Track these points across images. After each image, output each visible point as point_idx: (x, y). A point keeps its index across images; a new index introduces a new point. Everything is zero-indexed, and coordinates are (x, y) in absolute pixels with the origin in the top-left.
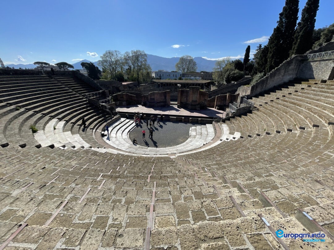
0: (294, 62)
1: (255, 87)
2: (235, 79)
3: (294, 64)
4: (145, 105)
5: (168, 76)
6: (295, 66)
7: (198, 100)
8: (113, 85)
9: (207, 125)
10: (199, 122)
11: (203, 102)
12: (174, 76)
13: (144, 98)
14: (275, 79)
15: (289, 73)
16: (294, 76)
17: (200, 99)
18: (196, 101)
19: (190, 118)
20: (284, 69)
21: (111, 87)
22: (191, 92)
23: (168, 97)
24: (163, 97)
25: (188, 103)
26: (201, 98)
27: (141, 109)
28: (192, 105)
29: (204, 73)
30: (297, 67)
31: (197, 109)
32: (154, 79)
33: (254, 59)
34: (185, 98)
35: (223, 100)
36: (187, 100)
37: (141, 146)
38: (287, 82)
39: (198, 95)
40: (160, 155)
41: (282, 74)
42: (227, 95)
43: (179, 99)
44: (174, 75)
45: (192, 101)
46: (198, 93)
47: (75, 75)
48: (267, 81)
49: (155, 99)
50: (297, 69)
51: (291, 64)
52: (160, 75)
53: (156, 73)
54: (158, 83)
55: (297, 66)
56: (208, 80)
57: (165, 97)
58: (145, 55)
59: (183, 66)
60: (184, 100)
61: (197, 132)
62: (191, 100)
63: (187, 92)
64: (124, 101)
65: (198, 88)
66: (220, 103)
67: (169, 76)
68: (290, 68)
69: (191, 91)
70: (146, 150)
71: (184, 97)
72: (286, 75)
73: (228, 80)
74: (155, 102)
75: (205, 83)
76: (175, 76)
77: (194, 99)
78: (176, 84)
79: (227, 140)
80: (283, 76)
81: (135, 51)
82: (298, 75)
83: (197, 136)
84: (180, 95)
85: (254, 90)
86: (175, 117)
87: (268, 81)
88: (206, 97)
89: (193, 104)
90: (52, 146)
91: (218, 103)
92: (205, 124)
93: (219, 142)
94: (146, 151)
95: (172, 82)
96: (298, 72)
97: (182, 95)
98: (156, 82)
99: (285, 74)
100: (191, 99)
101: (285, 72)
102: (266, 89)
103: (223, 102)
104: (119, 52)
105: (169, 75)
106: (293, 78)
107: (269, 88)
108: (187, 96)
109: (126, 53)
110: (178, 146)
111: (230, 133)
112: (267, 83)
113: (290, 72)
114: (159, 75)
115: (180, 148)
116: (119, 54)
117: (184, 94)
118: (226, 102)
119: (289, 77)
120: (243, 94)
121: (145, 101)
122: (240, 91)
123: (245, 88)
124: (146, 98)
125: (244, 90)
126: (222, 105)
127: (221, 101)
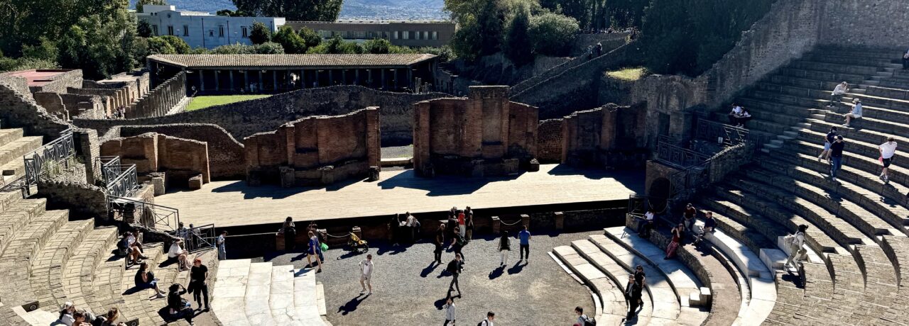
5: (216, 34)
7: (504, 139)
9: (610, 230)
11: (522, 143)
14: (768, 50)
15: (800, 29)
17: (509, 133)
18: (499, 143)
20: (785, 19)
22: (474, 109)
23: (374, 137)
24: (353, 141)
25: (465, 153)
26: (513, 130)
28: (485, 160)
30: (816, 12)
31: (510, 174)
34: (449, 133)
35: (589, 131)
36: (459, 141)
41: (784, 33)
42: (600, 112)
43: (422, 137)
45: (485, 144)
46: (506, 111)
49: (321, 149)
50: (818, 19)
52: (170, 29)
57: (362, 136)
60: (446, 143)
62: (480, 141)
63: (459, 109)
65: (504, 90)
67: (222, 34)
69: (479, 104)
72: (795, 36)
77: (491, 135)
78: (283, 73)
80: (787, 40)
85: (718, 90)
89: (489, 155)
96: (820, 26)
97: (434, 121)
99: (791, 33)
100: (479, 134)
101: (790, 27)
103: (592, 138)
107: (756, 79)
108: (457, 128)
112: (748, 64)
113: (803, 28)
114: (163, 32)
117: (445, 118)
118: (600, 137)
119: (800, 43)
120: (664, 102)
121: (262, 163)
122: (649, 92)
123: (674, 83)
124: (266, 151)
125: (672, 90)
126: (589, 148)
127: (584, 135)
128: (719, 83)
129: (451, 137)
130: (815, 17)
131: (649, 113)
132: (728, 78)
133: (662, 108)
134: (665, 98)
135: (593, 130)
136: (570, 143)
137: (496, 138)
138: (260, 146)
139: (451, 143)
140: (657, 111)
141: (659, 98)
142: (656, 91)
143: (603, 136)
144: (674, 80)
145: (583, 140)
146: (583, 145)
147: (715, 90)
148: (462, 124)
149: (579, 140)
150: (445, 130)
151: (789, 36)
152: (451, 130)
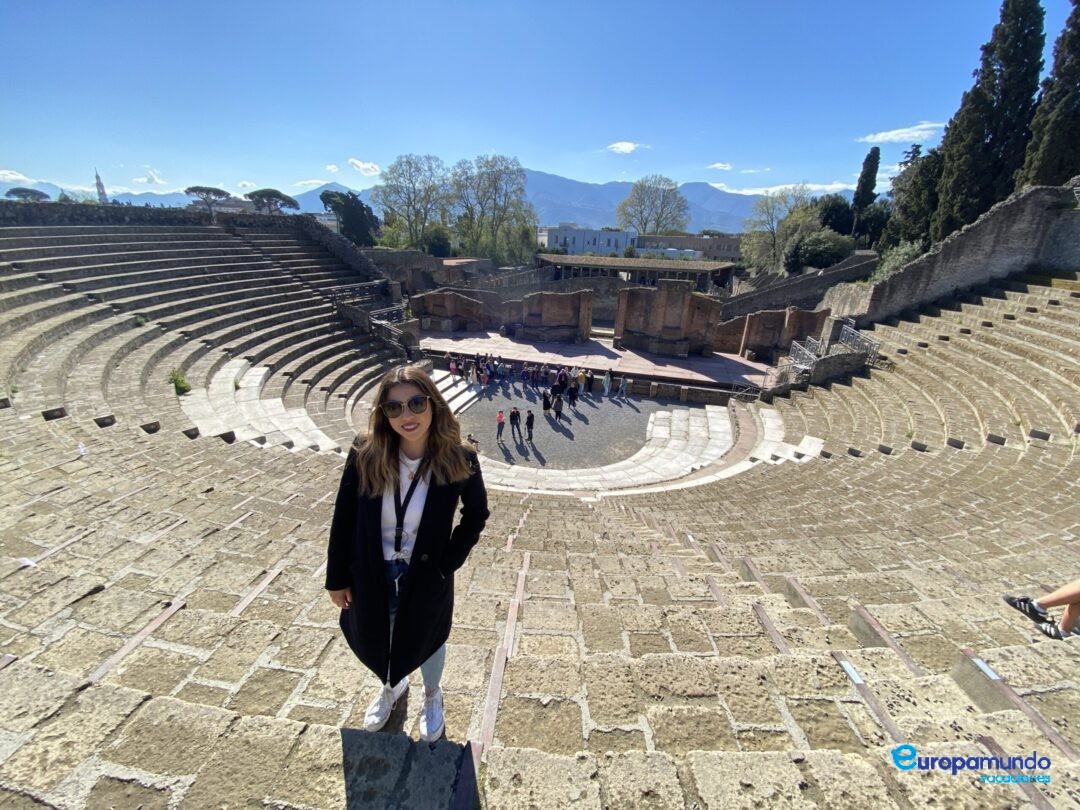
0: (1028, 210)
1: (888, 289)
2: (819, 259)
3: (1027, 216)
4: (510, 333)
5: (592, 243)
6: (1031, 222)
7: (683, 326)
8: (415, 267)
9: (708, 407)
10: (683, 397)
11: (703, 331)
13: (510, 312)
14: (960, 264)
15: (1010, 245)
16: (1029, 259)
17: (692, 321)
18: (678, 328)
19: (654, 384)
20: (992, 232)
21: (409, 273)
22: (661, 299)
23: (584, 312)
24: (570, 312)
25: (648, 333)
26: (694, 320)
27: (496, 346)
28: (661, 341)
29: (712, 235)
30: (1038, 228)
31: (680, 355)
32: (546, 252)
33: (890, 194)
34: (640, 315)
35: (770, 329)
36: (647, 323)
37: (489, 460)
38: (1000, 276)
39: (686, 310)
40: (548, 489)
42: (784, 314)
43: (621, 320)
45: (665, 327)
46: (687, 303)
47: (303, 229)
48: (932, 271)
49: (544, 316)
50: (1039, 234)
51: (1018, 217)
52: (565, 239)
53: (551, 232)
54: (556, 265)
55: (1038, 224)
56: (723, 259)
57: (577, 310)
58: (521, 171)
59: (641, 213)
60: (637, 323)
61: (674, 428)
62: (661, 324)
63: (649, 296)
64: (447, 317)
65: (688, 284)
66: (758, 339)
67: (594, 244)
68: (1015, 228)
69: (664, 293)
70: (504, 472)
71: (637, 313)
72: (1001, 252)
73: (795, 264)
74: (542, 327)
75: (714, 272)
77: (671, 321)
78: (615, 272)
79: (772, 462)
80: (989, 256)
81: (490, 158)
82: (1041, 256)
83: (674, 442)
84: (623, 306)
85: (884, 301)
87: (937, 272)
88: (713, 315)
89: (667, 337)
90: (229, 437)
91: (752, 338)
92: (701, 405)
93: (745, 466)
94: (504, 476)
95: (601, 263)
96: (1040, 244)
97: (630, 305)
98: (549, 263)
99: (997, 248)
100: (661, 320)
101: (997, 242)
102: (925, 298)
103: (771, 336)
104: (437, 159)
106: (1025, 263)
107: (937, 294)
108: (647, 312)
109: (459, 165)
110: (606, 468)
111: (786, 440)
112: (929, 278)
113: (1016, 244)
114: (561, 240)
115: (613, 476)
116: (438, 166)
117: (639, 303)
119: (1008, 260)
121: (512, 321)
123: (851, 291)
126: (767, 344)
127: (763, 332)
128: (887, 294)
129: (642, 319)
130: (1036, 232)
132: (899, 289)
133: (838, 315)
135: (774, 328)
136: (749, 337)
137: (677, 325)
138: (511, 309)
139: (641, 324)
141: (839, 306)
144: (852, 288)
145: (762, 336)
146: (762, 340)
147: (880, 300)
148: (650, 310)
149: (759, 336)
151: (993, 251)
152: (643, 313)
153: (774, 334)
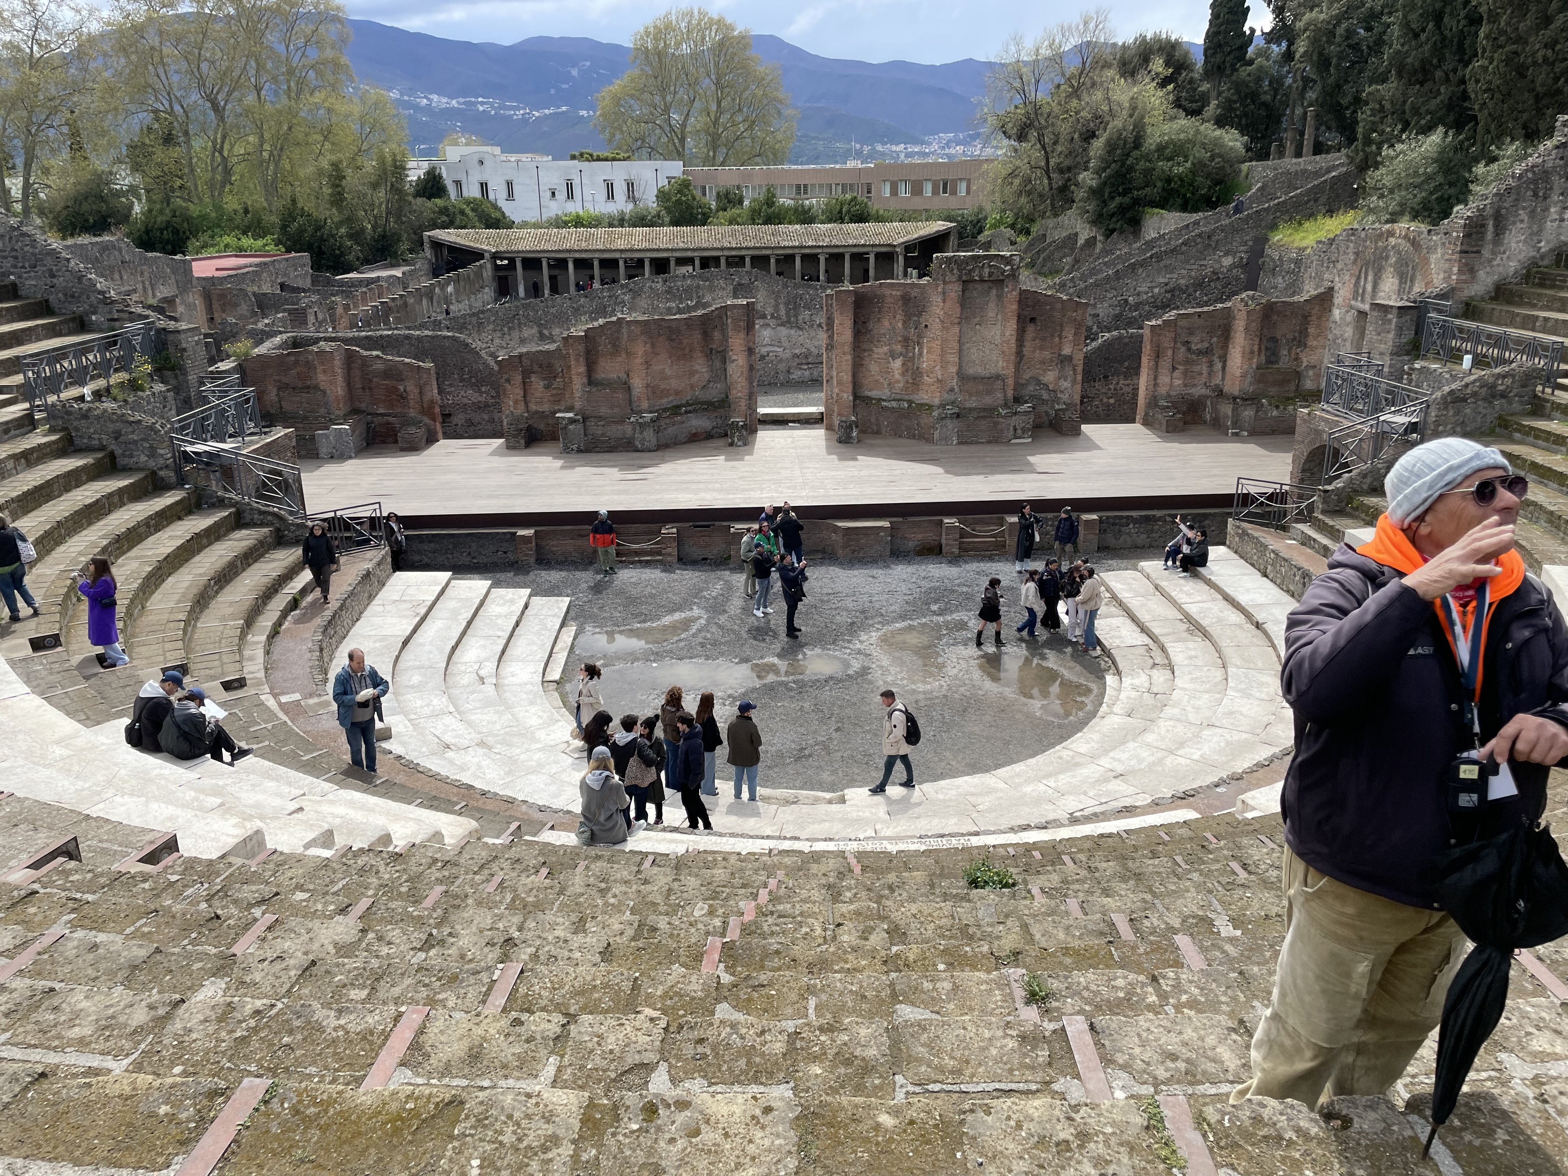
1: (1490, 227)
5: (562, 195)
7: (1004, 371)
11: (1050, 377)
12: (610, 195)
13: (526, 382)
17: (1023, 354)
18: (996, 377)
23: (737, 362)
24: (699, 365)
25: (922, 397)
26: (1026, 350)
34: (893, 355)
35: (1200, 352)
36: (912, 372)
39: (1012, 326)
42: (1228, 314)
43: (836, 376)
44: (610, 187)
45: (966, 380)
46: (1011, 309)
49: (637, 386)
52: (484, 186)
54: (495, 256)
57: (718, 359)
60: (888, 377)
62: (953, 372)
64: (331, 418)
66: (1177, 384)
69: (954, 290)
74: (639, 415)
75: (908, 247)
76: (620, 191)
77: (979, 360)
85: (1486, 253)
86: (885, 524)
91: (1164, 379)
97: (862, 331)
100: (953, 359)
103: (1205, 369)
105: (570, 187)
108: (910, 344)
117: (886, 323)
118: (1224, 368)
120: (1369, 287)
121: (533, 407)
122: (1339, 266)
123: (1393, 241)
124: (537, 384)
125: (1387, 258)
126: (1198, 391)
127: (1187, 362)
128: (1489, 235)
129: (898, 363)
131: (1336, 313)
132: (1514, 223)
133: (1363, 301)
134: (1370, 278)
135: (1206, 352)
136: (1155, 379)
137: (991, 370)
138: (526, 374)
139: (897, 376)
140: (1352, 307)
141: (1359, 278)
142: (1355, 262)
143: (1229, 363)
144: (1391, 234)
145: (1185, 373)
146: (1185, 386)
147: (1478, 252)
148: (920, 336)
149: (1177, 373)
150: (886, 349)
152: (898, 348)
153: (1211, 364)
